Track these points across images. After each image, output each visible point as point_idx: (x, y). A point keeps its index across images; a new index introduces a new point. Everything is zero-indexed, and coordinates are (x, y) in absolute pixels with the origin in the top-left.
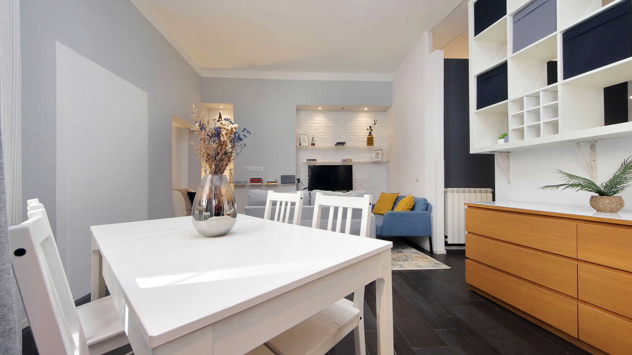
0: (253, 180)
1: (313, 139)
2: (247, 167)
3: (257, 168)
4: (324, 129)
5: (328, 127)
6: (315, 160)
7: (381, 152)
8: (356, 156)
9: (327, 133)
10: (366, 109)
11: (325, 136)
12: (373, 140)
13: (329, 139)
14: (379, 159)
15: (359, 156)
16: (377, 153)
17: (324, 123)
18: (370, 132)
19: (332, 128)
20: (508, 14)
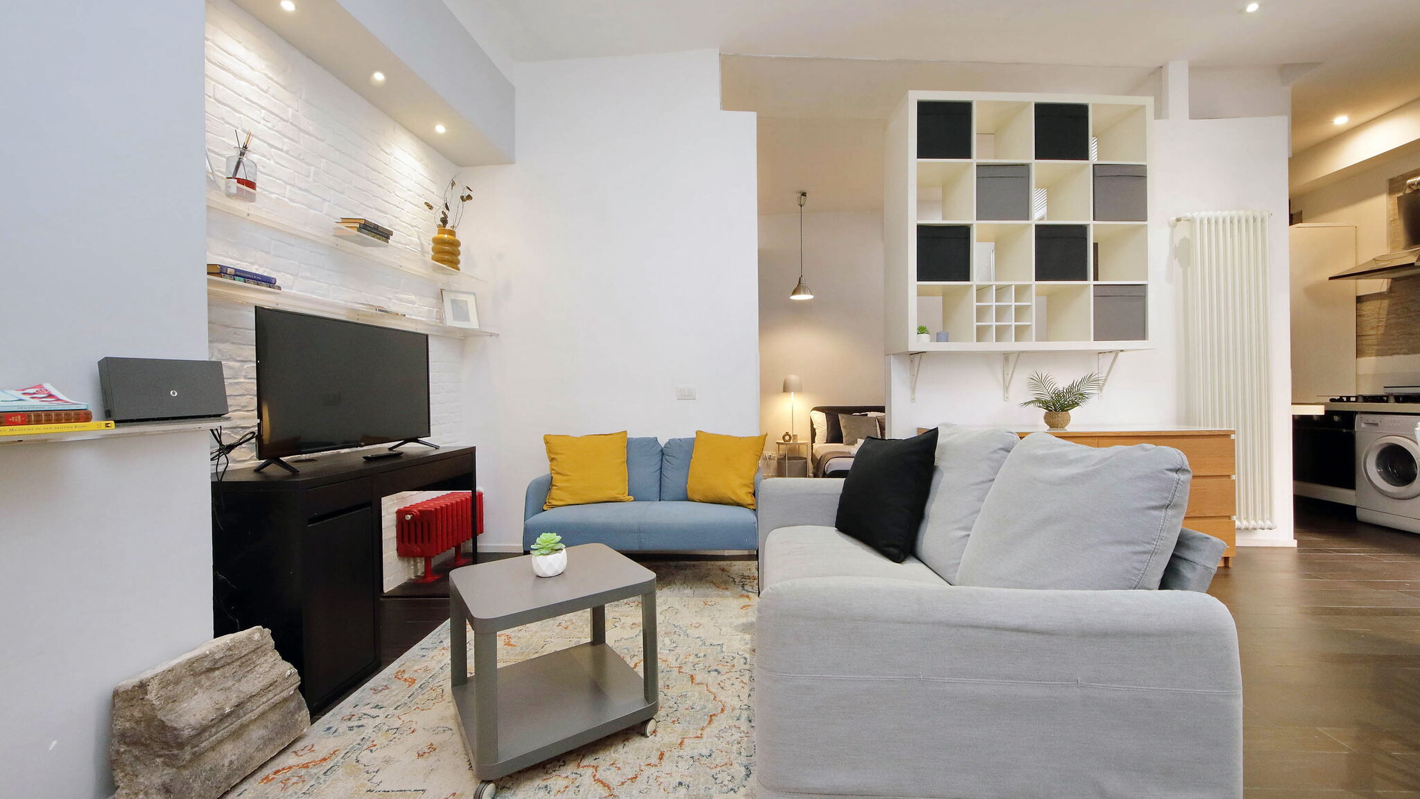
1: (242, 154)
4: (269, 125)
5: (287, 121)
6: (269, 282)
7: (471, 300)
8: (390, 299)
9: (281, 150)
10: (440, 129)
11: (272, 162)
12: (459, 253)
13: (288, 187)
14: (473, 324)
15: (401, 300)
16: (454, 302)
17: (266, 92)
18: (444, 221)
19: (301, 134)
20: (975, 159)
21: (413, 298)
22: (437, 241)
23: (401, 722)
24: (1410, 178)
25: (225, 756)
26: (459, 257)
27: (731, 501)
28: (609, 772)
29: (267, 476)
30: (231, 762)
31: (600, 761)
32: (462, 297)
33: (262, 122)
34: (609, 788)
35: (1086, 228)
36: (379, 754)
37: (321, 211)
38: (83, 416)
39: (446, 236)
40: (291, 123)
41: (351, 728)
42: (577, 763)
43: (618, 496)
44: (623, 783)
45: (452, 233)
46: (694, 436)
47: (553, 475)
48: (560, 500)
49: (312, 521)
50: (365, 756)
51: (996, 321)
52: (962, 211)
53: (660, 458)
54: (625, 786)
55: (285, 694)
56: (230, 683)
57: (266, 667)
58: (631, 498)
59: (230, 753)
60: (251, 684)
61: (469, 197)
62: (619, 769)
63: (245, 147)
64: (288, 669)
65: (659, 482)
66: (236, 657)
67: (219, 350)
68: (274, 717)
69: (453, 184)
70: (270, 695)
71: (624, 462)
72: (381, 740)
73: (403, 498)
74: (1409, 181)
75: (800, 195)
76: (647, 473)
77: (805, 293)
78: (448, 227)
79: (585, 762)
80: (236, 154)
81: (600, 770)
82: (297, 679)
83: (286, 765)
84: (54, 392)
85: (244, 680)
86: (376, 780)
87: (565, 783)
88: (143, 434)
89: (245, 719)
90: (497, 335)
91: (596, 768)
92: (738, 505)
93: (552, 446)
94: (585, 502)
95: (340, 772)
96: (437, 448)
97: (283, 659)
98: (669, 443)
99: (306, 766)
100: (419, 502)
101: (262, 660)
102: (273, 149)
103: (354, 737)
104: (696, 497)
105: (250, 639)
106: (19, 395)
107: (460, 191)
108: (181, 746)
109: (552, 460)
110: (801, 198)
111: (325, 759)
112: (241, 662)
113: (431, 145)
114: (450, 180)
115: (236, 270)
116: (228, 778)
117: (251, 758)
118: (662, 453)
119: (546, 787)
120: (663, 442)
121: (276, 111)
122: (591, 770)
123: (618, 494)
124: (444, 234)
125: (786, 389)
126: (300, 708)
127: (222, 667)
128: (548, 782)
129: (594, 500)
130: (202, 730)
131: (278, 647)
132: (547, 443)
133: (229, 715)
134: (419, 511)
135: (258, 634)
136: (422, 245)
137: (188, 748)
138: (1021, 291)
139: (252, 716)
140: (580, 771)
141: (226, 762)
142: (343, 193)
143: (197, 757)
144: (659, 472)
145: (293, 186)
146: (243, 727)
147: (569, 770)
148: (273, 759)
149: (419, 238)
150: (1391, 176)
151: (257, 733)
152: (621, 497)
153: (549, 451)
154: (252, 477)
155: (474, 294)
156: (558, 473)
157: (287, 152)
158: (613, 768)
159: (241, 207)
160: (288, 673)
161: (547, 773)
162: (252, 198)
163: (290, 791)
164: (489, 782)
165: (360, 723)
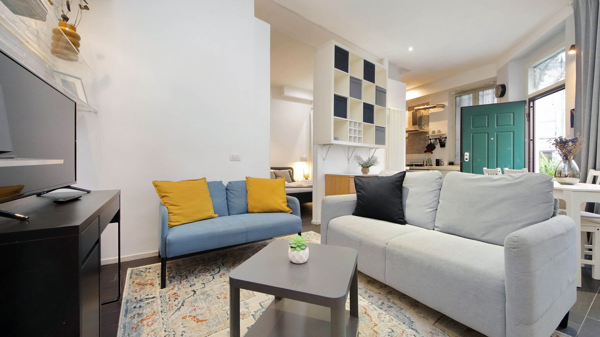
20: (349, 74)
24: (415, 107)
27: (279, 210)
35: (373, 106)
39: (66, 29)
43: (210, 215)
45: (73, 28)
46: (245, 180)
48: (178, 222)
51: (349, 134)
52: (345, 92)
53: (226, 192)
58: (217, 215)
65: (227, 206)
71: (209, 196)
74: (415, 108)
76: (222, 200)
78: (68, 23)
92: (281, 212)
93: (159, 188)
94: (193, 221)
98: (229, 184)
104: (255, 211)
109: (162, 197)
118: (227, 189)
120: (225, 184)
124: (65, 27)
129: (199, 219)
132: (156, 186)
138: (360, 124)
144: (226, 200)
150: (409, 106)
152: (212, 216)
153: (159, 191)
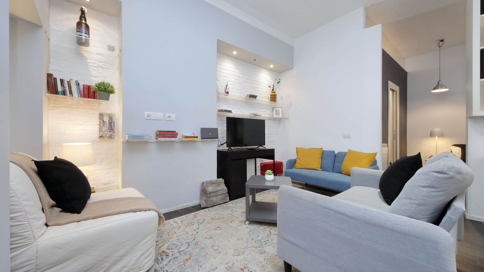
0: (162, 134)
1: (227, 87)
2: (148, 113)
3: (164, 116)
4: (234, 78)
5: (237, 76)
6: (230, 111)
7: (280, 109)
8: (259, 112)
9: (236, 83)
10: (272, 66)
11: (234, 86)
12: (276, 98)
13: (237, 90)
14: (281, 116)
15: (262, 111)
16: (276, 110)
17: (233, 72)
18: (273, 90)
19: (240, 78)
21: (265, 110)
22: (271, 95)
23: (243, 206)
25: (214, 199)
26: (276, 99)
28: (273, 231)
29: (229, 151)
30: (215, 201)
31: (273, 228)
32: (278, 109)
33: (232, 78)
34: (271, 233)
36: (236, 210)
37: (244, 94)
38: (197, 137)
39: (273, 94)
40: (238, 77)
41: (235, 204)
42: (268, 226)
43: (316, 168)
44: (274, 234)
45: (275, 93)
46: (347, 151)
47: (297, 159)
48: (298, 166)
49: (232, 160)
50: (234, 209)
53: (334, 158)
54: (274, 235)
55: (224, 192)
56: (216, 187)
57: (222, 186)
58: (321, 169)
59: (215, 199)
60: (219, 188)
61: (279, 82)
62: (276, 231)
63: (227, 85)
64: (226, 188)
65: (333, 167)
66: (217, 183)
67: (224, 126)
68: (223, 196)
69: (276, 79)
70: (222, 191)
71: (320, 158)
72: (238, 208)
73: (262, 160)
75: (439, 42)
76: (329, 162)
77: (441, 88)
78: (274, 91)
79: (270, 227)
80: (226, 87)
81: (272, 230)
82: (227, 191)
83: (223, 206)
84: (195, 133)
85: (218, 187)
86: (233, 213)
87: (263, 228)
88: (206, 141)
89: (217, 194)
90: (288, 118)
91: (271, 229)
93: (298, 150)
94: (305, 168)
95: (229, 210)
96: (266, 148)
97: (225, 186)
98: (338, 153)
99: (225, 207)
100: (266, 162)
101: (222, 185)
102: (234, 83)
103: (235, 205)
104: (344, 173)
105: (220, 180)
106: (191, 134)
107: (277, 81)
108: (207, 194)
109: (297, 155)
110: (439, 43)
111: (229, 207)
112: (219, 184)
113: (270, 70)
114: (275, 79)
115: (225, 110)
116: (214, 203)
117: (218, 202)
118: (335, 156)
119: (259, 227)
120: (336, 152)
121: (235, 75)
122: (270, 229)
123: (316, 167)
124: (273, 93)
125: (432, 135)
126: (227, 197)
127: (215, 183)
128: (260, 227)
129: (308, 168)
130: (210, 193)
131: (225, 183)
133: (215, 192)
134: (265, 164)
135: (221, 180)
136: (268, 97)
137: (208, 195)
139: (219, 194)
140: (268, 228)
141: (214, 200)
142: (249, 89)
143: (210, 197)
144: (333, 163)
145: (238, 90)
146: (217, 195)
147: (265, 227)
148: (221, 204)
149: (268, 95)
151: (219, 197)
152: (317, 169)
153: (297, 152)
154: (227, 151)
155: (281, 108)
156: (298, 159)
157: (237, 83)
158: (275, 231)
159: (227, 97)
160: (225, 189)
161: (261, 225)
162: (228, 95)
163: (221, 209)
164: (248, 220)
165: (237, 204)
